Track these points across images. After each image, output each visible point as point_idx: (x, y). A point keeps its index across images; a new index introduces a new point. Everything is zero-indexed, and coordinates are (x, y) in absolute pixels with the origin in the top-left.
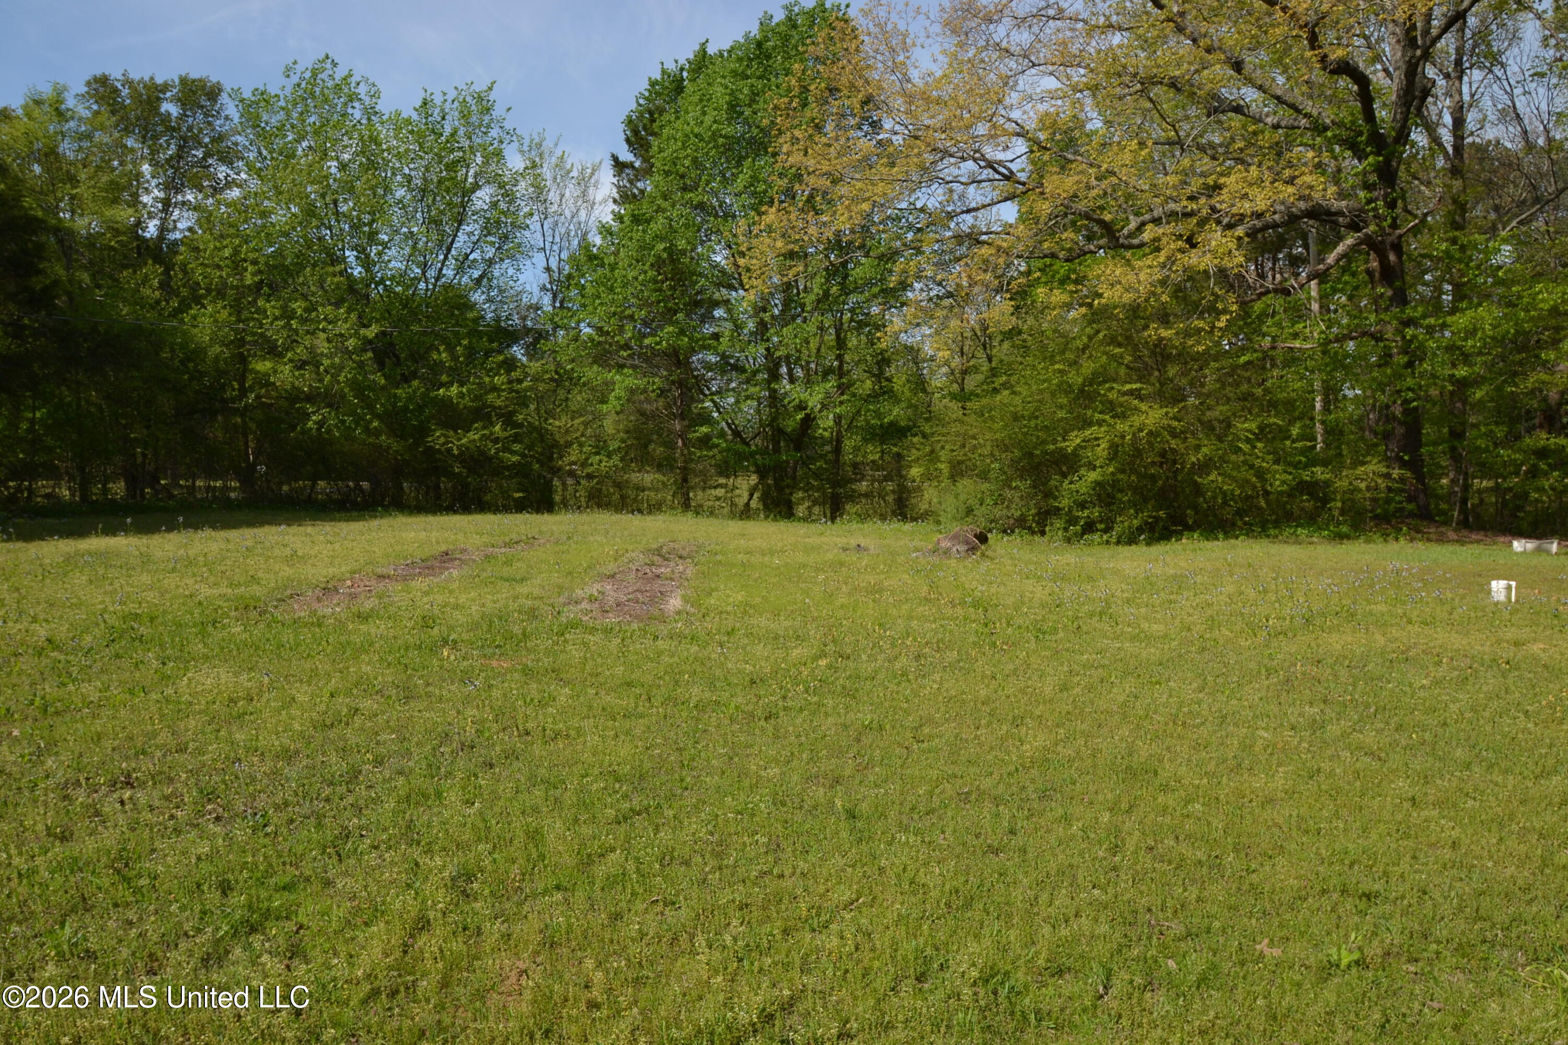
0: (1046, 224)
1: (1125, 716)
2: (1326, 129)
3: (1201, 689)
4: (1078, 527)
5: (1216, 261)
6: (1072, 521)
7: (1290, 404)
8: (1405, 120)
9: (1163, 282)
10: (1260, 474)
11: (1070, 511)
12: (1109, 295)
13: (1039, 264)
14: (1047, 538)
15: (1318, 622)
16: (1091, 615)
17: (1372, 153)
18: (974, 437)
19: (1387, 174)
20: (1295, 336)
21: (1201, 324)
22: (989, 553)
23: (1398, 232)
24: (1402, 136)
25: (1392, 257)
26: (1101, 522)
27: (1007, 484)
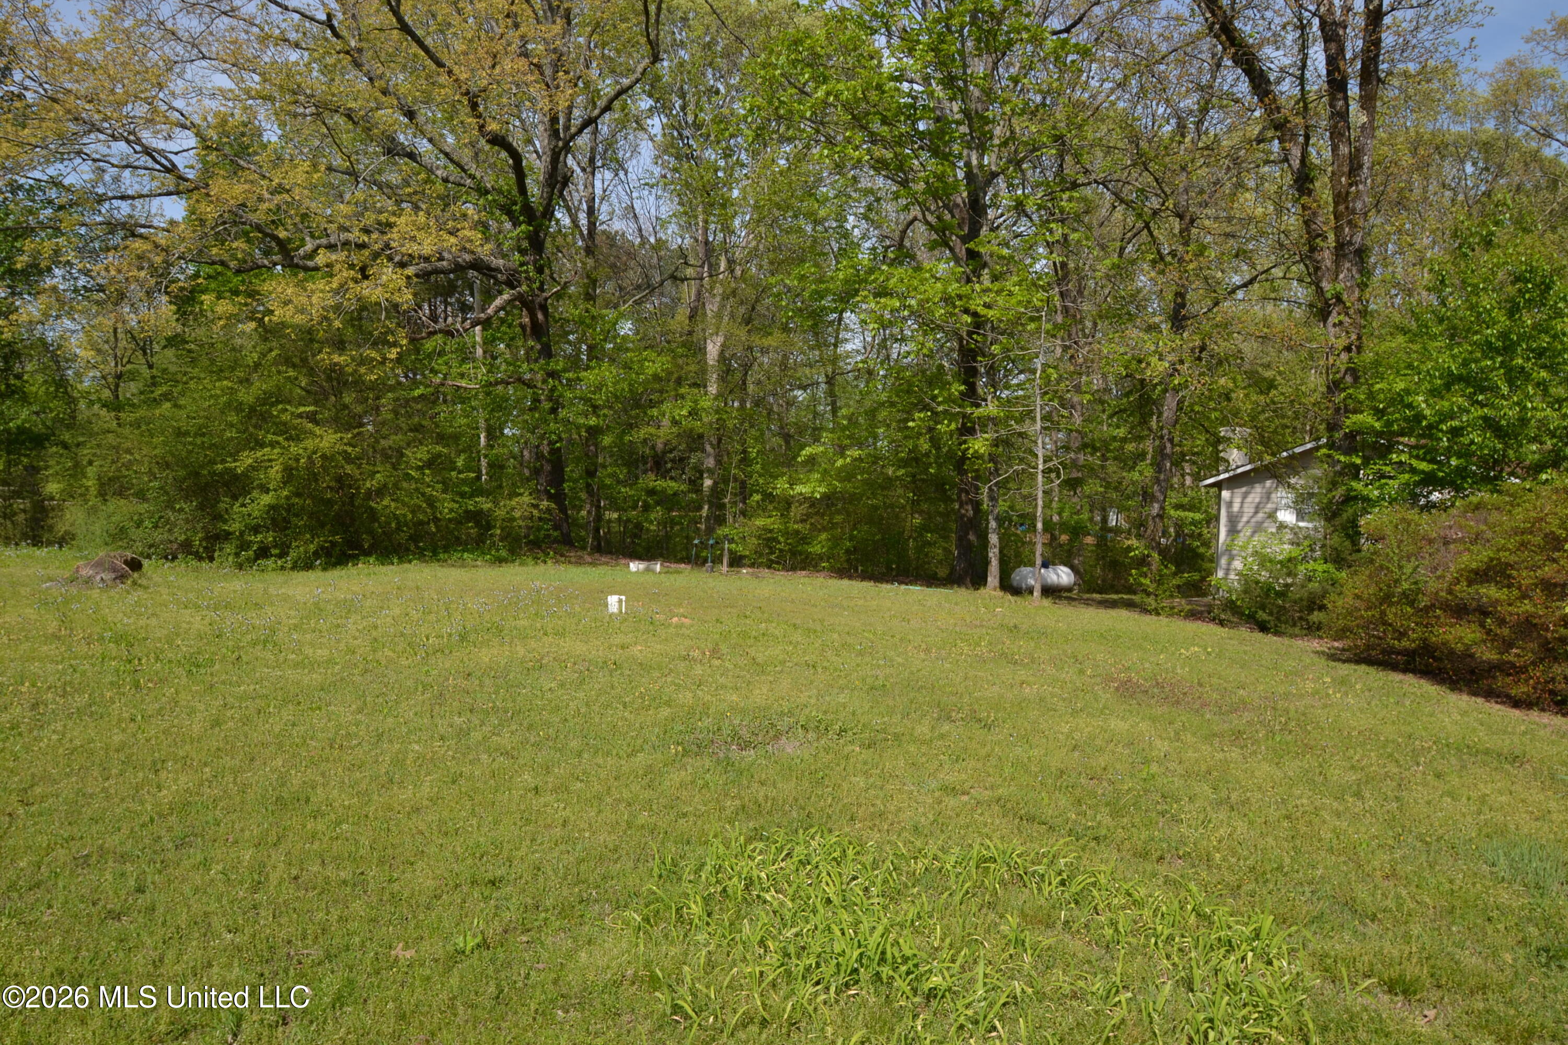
0: (212, 228)
1: (280, 745)
2: (487, 192)
3: (360, 711)
4: (251, 553)
5: (387, 295)
6: (244, 546)
7: (456, 437)
8: (550, 199)
9: (337, 308)
10: (431, 502)
11: (242, 533)
12: (280, 314)
13: (207, 270)
14: (215, 564)
15: (472, 637)
16: (254, 644)
17: (524, 222)
18: (128, 451)
19: (536, 243)
20: (462, 376)
21: (374, 354)
22: (143, 582)
23: (545, 294)
24: (548, 213)
25: (540, 316)
26: (275, 547)
27: (170, 505)
